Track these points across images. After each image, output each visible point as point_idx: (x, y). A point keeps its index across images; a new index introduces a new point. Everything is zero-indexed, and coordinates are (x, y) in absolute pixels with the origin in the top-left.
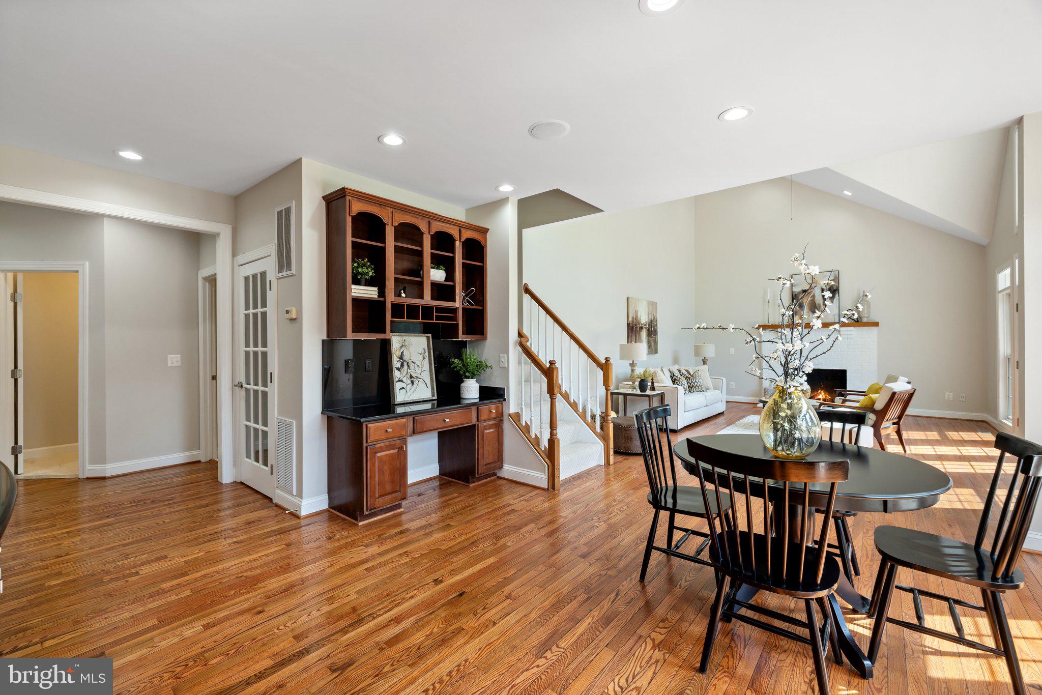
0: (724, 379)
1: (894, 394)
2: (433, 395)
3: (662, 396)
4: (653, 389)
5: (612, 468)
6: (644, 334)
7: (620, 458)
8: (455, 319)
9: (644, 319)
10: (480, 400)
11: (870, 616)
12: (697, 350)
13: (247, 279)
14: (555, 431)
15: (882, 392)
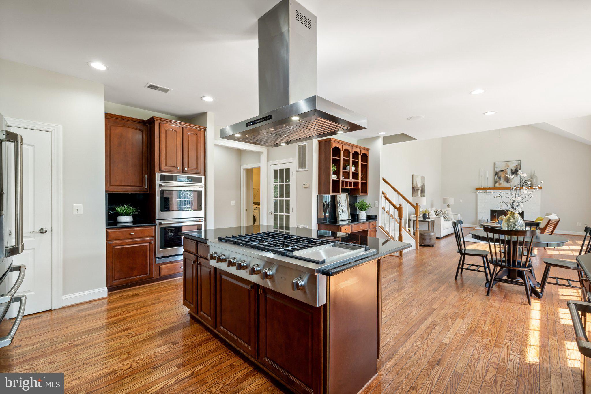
0: (460, 215)
1: (550, 221)
2: (349, 218)
3: (433, 222)
4: (429, 218)
5: (419, 251)
6: (419, 192)
7: (421, 247)
8: (358, 186)
9: (419, 185)
10: (367, 220)
11: (540, 288)
12: (444, 201)
13: (276, 172)
14: (401, 233)
15: (544, 220)
